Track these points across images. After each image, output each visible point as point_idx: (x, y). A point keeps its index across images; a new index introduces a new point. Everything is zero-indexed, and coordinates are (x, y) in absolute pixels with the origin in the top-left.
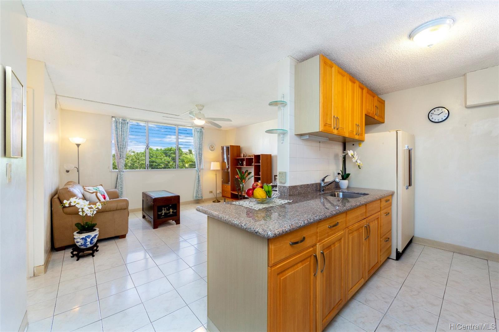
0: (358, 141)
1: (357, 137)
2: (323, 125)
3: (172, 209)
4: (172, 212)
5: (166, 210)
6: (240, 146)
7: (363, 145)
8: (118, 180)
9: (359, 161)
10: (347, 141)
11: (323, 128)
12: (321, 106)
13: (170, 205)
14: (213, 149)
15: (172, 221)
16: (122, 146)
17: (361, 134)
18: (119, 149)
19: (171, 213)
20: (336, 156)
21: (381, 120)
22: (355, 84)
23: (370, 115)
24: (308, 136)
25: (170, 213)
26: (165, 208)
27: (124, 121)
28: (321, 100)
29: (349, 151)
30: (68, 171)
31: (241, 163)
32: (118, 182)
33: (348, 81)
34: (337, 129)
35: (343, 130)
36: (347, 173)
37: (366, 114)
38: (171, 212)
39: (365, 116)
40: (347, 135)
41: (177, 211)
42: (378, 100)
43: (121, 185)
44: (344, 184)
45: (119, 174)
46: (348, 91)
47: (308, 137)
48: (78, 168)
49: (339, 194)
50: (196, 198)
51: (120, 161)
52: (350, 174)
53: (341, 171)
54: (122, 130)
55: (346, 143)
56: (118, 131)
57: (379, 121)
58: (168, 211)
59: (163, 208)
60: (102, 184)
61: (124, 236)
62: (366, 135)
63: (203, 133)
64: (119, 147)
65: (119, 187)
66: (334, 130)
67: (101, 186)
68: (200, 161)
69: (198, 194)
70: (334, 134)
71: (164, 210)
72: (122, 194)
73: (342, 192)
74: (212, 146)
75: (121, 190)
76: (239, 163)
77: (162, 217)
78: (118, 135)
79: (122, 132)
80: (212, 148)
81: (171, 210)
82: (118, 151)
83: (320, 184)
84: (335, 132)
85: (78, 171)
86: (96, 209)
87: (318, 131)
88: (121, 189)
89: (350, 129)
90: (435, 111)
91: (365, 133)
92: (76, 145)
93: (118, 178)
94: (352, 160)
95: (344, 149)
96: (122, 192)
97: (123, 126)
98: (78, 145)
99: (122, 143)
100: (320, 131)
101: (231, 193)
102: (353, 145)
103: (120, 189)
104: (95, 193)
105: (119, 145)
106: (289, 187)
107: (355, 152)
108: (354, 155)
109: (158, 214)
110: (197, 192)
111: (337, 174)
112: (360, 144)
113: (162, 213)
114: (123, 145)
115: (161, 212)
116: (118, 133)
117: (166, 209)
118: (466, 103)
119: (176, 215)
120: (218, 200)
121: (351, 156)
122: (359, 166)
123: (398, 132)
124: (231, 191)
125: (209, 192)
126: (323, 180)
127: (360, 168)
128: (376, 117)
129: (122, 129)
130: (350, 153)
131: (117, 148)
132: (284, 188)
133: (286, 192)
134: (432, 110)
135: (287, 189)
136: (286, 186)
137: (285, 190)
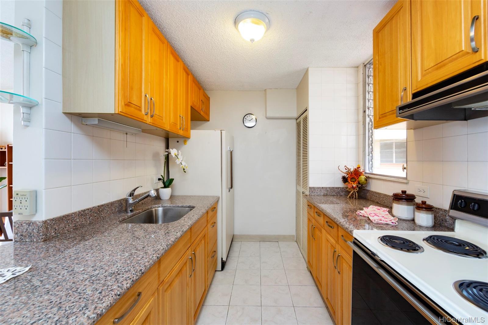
0: (183, 138)
1: (181, 133)
2: (123, 103)
7: (189, 142)
9: (184, 163)
10: (170, 136)
11: (123, 109)
12: (117, 68)
17: (187, 130)
20: (156, 156)
21: (206, 117)
22: (179, 63)
23: (196, 109)
24: (97, 119)
28: (117, 58)
29: (172, 149)
33: (168, 53)
34: (152, 116)
35: (162, 120)
36: (170, 178)
37: (192, 106)
39: (191, 109)
40: (168, 128)
42: (203, 94)
44: (166, 193)
46: (168, 66)
47: (96, 122)
49: (157, 209)
52: (173, 179)
53: (162, 176)
55: (169, 139)
57: (205, 119)
62: (192, 131)
66: (146, 117)
70: (147, 123)
73: (162, 207)
83: (126, 200)
84: (149, 120)
87: (113, 112)
89: (172, 120)
90: (247, 117)
91: (192, 129)
94: (176, 161)
95: (167, 147)
100: (117, 112)
102: (178, 142)
106: (45, 222)
107: (180, 151)
108: (178, 155)
111: (157, 180)
112: (185, 142)
118: (266, 114)
121: (174, 156)
122: (184, 169)
123: (222, 131)
126: (131, 195)
127: (185, 172)
128: (202, 113)
130: (173, 152)
132: (30, 227)
133: (35, 233)
134: (246, 115)
135: (37, 228)
136: (37, 222)
137: (32, 231)
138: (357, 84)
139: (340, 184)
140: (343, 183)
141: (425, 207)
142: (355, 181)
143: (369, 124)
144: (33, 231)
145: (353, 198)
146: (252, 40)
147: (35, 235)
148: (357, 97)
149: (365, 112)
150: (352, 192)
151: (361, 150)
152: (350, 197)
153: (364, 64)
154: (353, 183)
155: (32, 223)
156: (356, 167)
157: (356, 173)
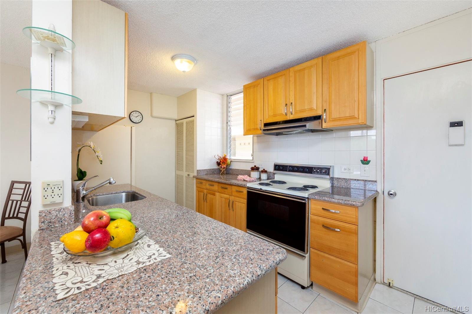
9: (101, 156)
24: (87, 117)
29: (91, 142)
47: (86, 120)
90: (134, 113)
122: (101, 161)
127: (101, 164)
130: (92, 145)
132: (60, 213)
133: (67, 217)
134: (132, 112)
135: (69, 212)
136: (69, 207)
137: (62, 216)
138: (223, 105)
139: (216, 167)
140: (217, 166)
141: (264, 171)
142: (225, 164)
143: (229, 130)
144: (64, 216)
145: (223, 174)
146: (184, 72)
147: (66, 219)
148: (223, 113)
149: (227, 123)
150: (223, 171)
151: (225, 145)
152: (222, 174)
153: (227, 94)
154: (224, 165)
155: (62, 209)
156: (224, 156)
157: (225, 159)
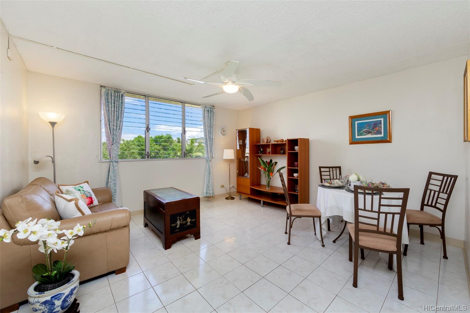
3: (190, 218)
4: (191, 222)
5: (181, 220)
6: (259, 129)
8: (110, 174)
13: (188, 213)
14: (225, 134)
15: (190, 234)
16: (115, 128)
18: (111, 131)
19: (189, 224)
25: (187, 223)
26: (180, 217)
27: (118, 92)
30: (36, 162)
31: (262, 150)
32: (110, 177)
38: (189, 222)
41: (195, 220)
43: (114, 180)
45: (111, 165)
48: (53, 158)
50: (207, 194)
51: (113, 147)
54: (116, 105)
56: (110, 106)
58: (185, 221)
59: (178, 218)
60: (88, 180)
61: (122, 270)
63: (214, 113)
64: (111, 128)
65: (111, 184)
67: (86, 183)
68: (210, 147)
69: (209, 189)
71: (180, 219)
72: (116, 192)
74: (224, 130)
75: (115, 188)
76: (260, 150)
77: (176, 231)
78: (110, 111)
79: (116, 107)
80: (224, 132)
81: (189, 220)
82: (110, 133)
85: (53, 162)
86: (73, 237)
88: (115, 186)
92: (49, 123)
93: (110, 171)
96: (115, 190)
97: (116, 99)
98: (53, 124)
99: (115, 122)
101: (251, 188)
103: (113, 186)
104: (74, 202)
105: (111, 126)
109: (172, 226)
110: (208, 187)
113: (177, 225)
114: (116, 126)
115: (175, 223)
116: (110, 109)
117: (182, 218)
119: (196, 227)
120: (231, 197)
124: (251, 186)
125: (220, 187)
129: (114, 103)
131: (109, 129)
